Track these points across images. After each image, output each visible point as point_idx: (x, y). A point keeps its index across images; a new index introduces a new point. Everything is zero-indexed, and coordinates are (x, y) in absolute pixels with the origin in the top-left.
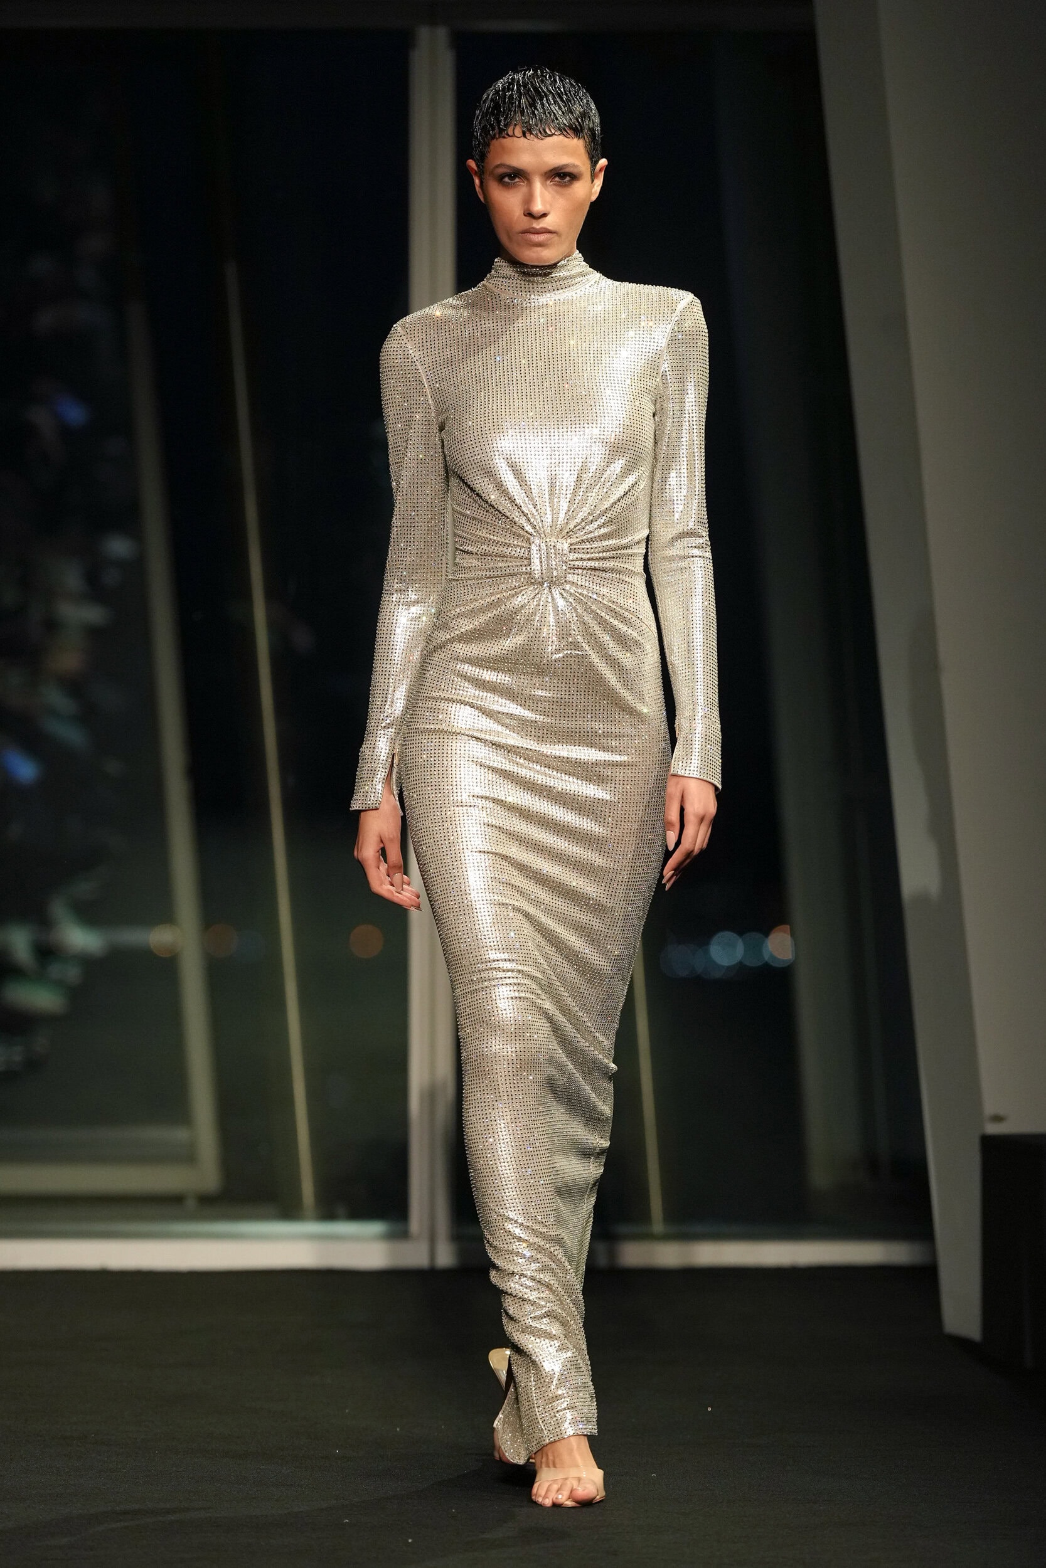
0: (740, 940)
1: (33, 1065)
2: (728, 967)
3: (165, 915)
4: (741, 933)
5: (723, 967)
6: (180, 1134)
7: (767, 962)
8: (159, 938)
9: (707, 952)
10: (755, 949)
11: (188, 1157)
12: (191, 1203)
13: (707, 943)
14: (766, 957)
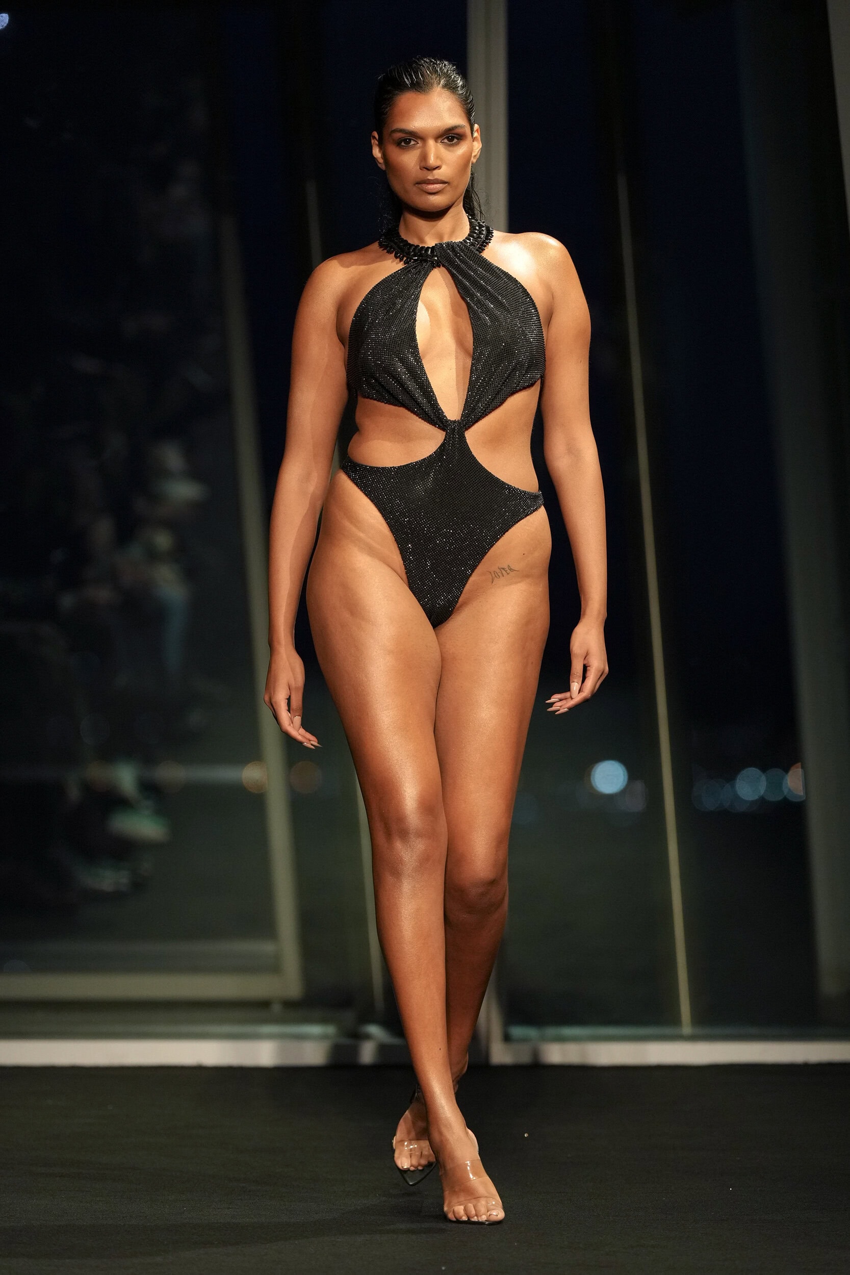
0: (763, 778)
1: (138, 885)
2: (751, 802)
3: (253, 754)
4: (764, 769)
5: (746, 801)
6: (266, 948)
8: (251, 774)
9: (733, 786)
10: (776, 785)
11: (274, 967)
12: (277, 1008)
13: (734, 779)
14: (786, 792)
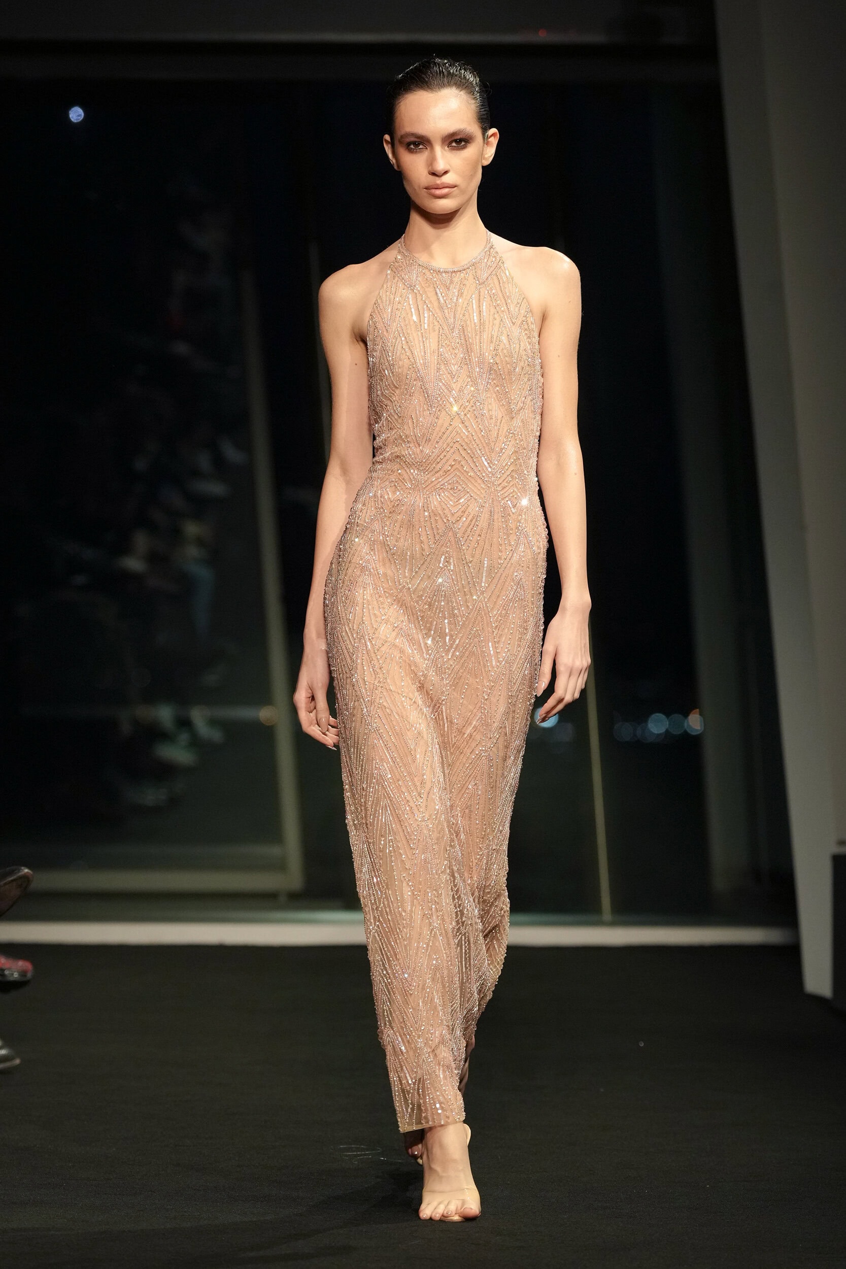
0: (667, 718)
1: (174, 802)
2: (658, 735)
4: (668, 714)
5: (655, 734)
6: (274, 851)
7: (686, 732)
9: (645, 725)
11: (280, 866)
12: (283, 899)
13: (646, 721)
